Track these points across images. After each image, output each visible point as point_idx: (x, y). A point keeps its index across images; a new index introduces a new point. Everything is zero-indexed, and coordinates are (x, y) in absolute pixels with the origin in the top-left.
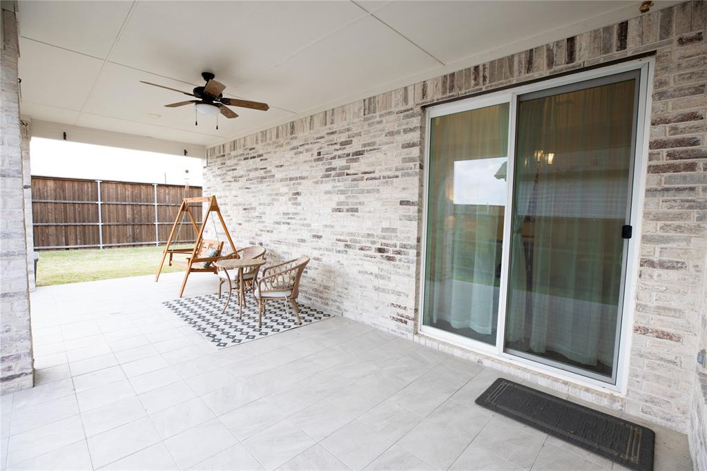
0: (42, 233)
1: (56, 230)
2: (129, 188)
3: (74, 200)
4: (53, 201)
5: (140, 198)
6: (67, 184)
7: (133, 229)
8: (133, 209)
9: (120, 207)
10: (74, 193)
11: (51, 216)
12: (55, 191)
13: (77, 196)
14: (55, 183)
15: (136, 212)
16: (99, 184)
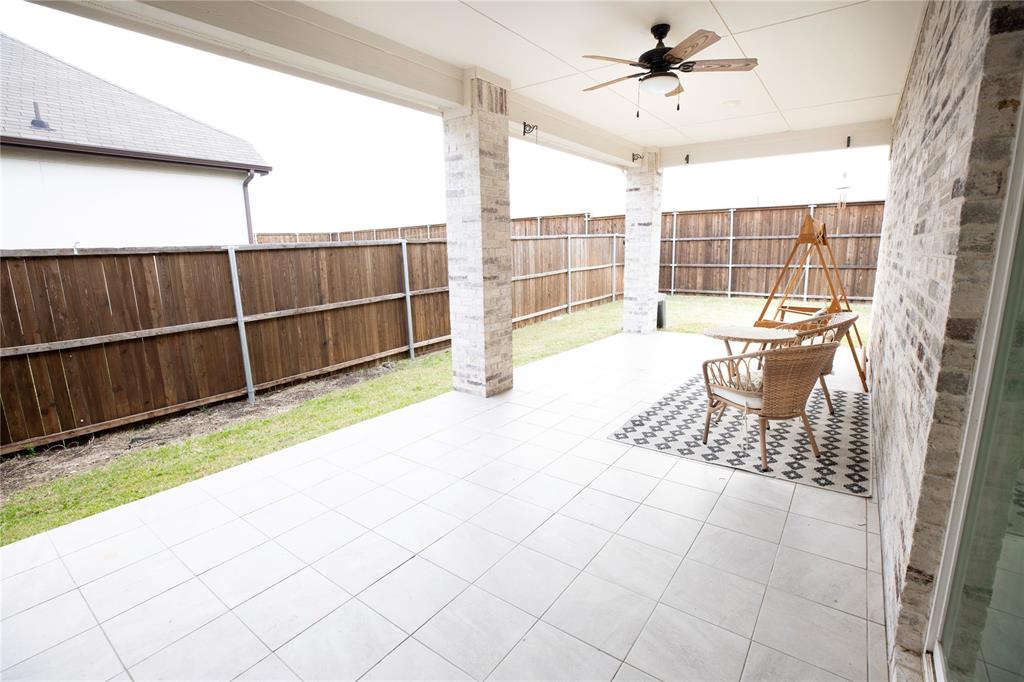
0: (744, 276)
1: (758, 273)
2: (856, 211)
3: (780, 234)
4: (758, 237)
5: (872, 226)
6: (775, 215)
7: (854, 276)
8: (857, 245)
9: (838, 241)
10: (781, 227)
11: (754, 257)
12: (762, 224)
13: (784, 228)
14: (763, 214)
15: (861, 248)
16: (812, 210)
